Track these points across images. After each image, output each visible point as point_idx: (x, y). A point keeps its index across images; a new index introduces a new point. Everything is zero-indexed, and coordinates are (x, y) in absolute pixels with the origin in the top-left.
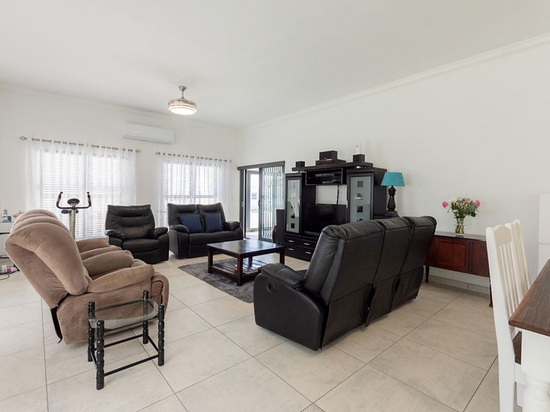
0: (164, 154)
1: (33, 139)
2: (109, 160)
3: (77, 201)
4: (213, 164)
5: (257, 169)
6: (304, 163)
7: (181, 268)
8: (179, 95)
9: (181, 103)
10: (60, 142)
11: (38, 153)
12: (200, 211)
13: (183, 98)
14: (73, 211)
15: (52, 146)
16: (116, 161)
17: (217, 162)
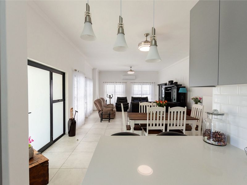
0: (133, 83)
1: (105, 82)
2: (119, 85)
4: (148, 84)
11: (106, 85)
13: (131, 70)
14: (110, 98)
17: (150, 84)
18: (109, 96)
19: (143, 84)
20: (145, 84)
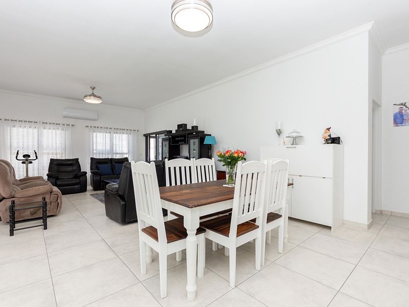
0: (91, 127)
1: (5, 120)
2: (54, 131)
3: (29, 156)
4: (125, 133)
5: (155, 135)
6: (172, 131)
7: (91, 195)
8: (91, 92)
9: (92, 97)
10: (22, 121)
11: (9, 128)
12: (113, 162)
13: (93, 93)
14: (26, 162)
15: (18, 124)
16: (59, 132)
17: (128, 132)
18: (24, 156)
19: (116, 131)
20: (118, 131)
